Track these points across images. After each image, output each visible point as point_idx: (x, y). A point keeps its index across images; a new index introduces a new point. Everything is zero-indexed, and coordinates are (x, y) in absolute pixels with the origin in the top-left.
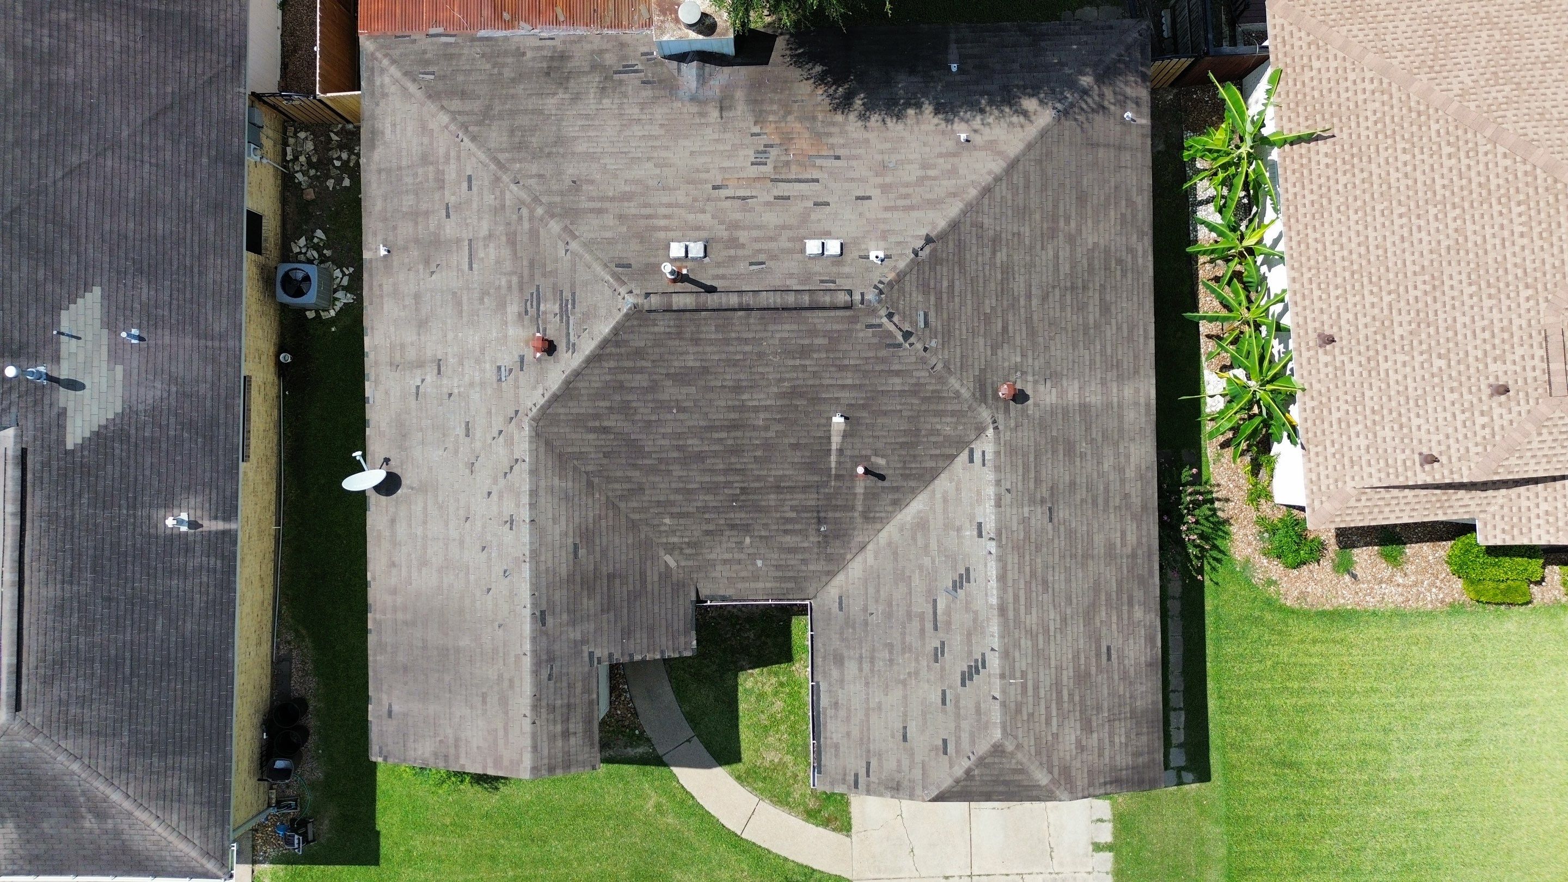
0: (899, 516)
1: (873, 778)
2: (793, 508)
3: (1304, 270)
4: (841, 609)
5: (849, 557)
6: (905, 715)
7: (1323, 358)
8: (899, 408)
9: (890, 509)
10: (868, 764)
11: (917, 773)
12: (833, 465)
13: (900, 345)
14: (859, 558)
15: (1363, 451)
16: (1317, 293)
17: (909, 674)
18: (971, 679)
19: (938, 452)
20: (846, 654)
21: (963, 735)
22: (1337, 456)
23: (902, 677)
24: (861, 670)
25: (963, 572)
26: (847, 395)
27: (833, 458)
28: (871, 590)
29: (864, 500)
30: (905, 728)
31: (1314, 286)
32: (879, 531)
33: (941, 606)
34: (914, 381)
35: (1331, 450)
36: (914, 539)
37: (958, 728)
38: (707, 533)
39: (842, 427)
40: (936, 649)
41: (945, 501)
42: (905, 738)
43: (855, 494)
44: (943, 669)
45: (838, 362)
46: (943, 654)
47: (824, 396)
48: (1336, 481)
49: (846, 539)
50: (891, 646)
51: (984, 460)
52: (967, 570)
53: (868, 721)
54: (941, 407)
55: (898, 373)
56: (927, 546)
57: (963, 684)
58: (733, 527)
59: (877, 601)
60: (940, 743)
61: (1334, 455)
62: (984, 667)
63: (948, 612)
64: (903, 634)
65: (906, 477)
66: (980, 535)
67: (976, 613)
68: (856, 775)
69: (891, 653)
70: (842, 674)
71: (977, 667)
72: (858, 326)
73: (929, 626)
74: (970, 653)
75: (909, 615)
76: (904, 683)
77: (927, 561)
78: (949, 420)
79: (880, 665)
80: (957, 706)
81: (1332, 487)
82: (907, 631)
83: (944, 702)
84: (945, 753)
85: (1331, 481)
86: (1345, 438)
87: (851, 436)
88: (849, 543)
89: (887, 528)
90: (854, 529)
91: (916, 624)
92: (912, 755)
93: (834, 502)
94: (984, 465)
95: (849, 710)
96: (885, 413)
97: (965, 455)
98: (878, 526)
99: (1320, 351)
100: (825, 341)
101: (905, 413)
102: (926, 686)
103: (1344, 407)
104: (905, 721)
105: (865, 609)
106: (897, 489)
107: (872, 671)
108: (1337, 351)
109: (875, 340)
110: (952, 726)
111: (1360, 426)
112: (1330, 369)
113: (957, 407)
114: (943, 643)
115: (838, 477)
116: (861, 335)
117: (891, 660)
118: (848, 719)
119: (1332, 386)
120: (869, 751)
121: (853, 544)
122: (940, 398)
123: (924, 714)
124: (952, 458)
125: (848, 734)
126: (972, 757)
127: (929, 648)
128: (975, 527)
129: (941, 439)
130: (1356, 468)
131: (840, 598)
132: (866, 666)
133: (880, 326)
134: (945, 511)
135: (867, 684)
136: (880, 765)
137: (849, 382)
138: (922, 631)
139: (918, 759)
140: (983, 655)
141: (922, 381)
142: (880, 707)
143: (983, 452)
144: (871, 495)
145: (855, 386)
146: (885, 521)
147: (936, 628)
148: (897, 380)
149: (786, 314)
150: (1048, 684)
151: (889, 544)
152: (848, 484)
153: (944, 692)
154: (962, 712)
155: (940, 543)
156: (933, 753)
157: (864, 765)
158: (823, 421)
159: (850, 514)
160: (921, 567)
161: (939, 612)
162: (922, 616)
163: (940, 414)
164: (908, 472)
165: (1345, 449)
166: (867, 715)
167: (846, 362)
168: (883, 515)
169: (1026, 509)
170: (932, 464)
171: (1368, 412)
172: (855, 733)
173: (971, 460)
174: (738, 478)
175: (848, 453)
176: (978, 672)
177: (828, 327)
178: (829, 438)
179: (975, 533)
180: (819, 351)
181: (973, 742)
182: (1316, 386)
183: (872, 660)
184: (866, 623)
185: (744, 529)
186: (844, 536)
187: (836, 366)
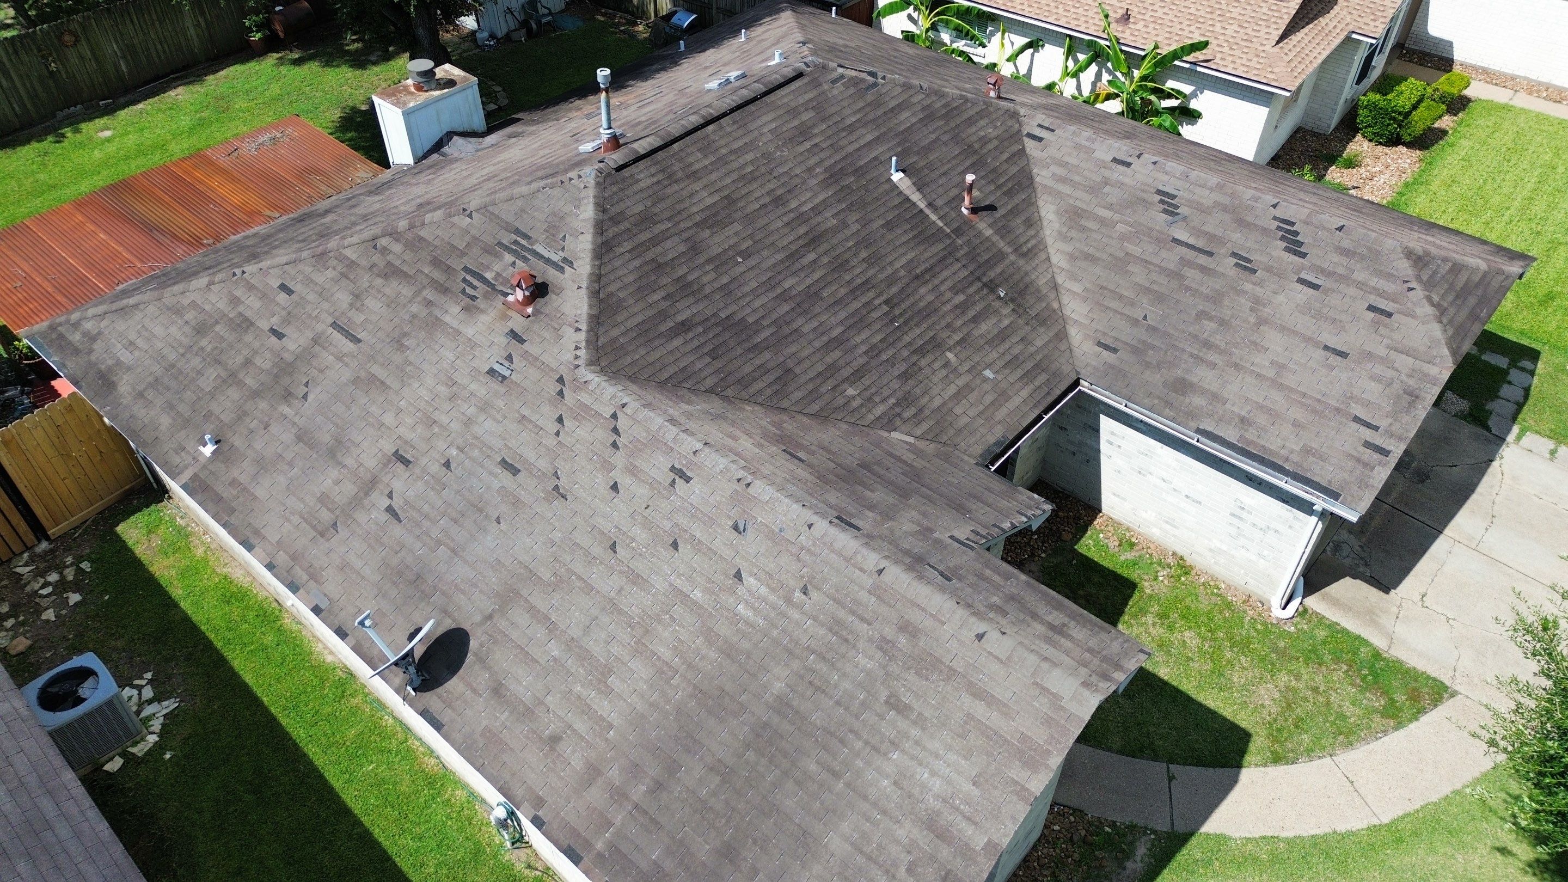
0: (1047, 232)
1: (1383, 423)
2: (955, 290)
3: (1055, 11)
4: (1113, 350)
6: (1307, 339)
7: (1140, 26)
9: (1031, 233)
10: (1357, 419)
11: (1403, 362)
12: (940, 223)
13: (875, 85)
14: (1065, 299)
15: (1242, 31)
16: (1080, 11)
17: (1253, 310)
18: (1300, 244)
19: (1006, 155)
20: (1179, 373)
21: (1373, 284)
22: (1234, 47)
23: (1252, 320)
24: (1213, 366)
25: (1158, 198)
26: (881, 150)
27: (933, 217)
28: (1114, 304)
29: (1002, 238)
30: (1326, 348)
31: (1073, 10)
32: (1048, 259)
33: (1183, 236)
34: (919, 107)
35: (1226, 49)
36: (1084, 229)
37: (1360, 285)
38: (905, 377)
39: (909, 181)
40: (1237, 265)
41: (1063, 180)
42: (1343, 355)
43: (989, 239)
44: (1269, 270)
46: (1248, 261)
48: (1258, 56)
49: (1032, 289)
50: (1202, 315)
51: (1047, 129)
52: (1159, 192)
53: (1291, 390)
55: (900, 107)
56: (1103, 222)
57: (1303, 255)
58: (921, 351)
59: (1132, 304)
60: (1371, 315)
61: (1231, 48)
62: (1293, 224)
63: (1197, 232)
64: (1195, 292)
65: (1010, 194)
66: (1128, 165)
67: (1217, 204)
68: (1367, 444)
69: (1211, 318)
70: (1204, 392)
71: (1287, 231)
72: (826, 87)
73: (1202, 260)
74: (1265, 231)
75: (1174, 275)
76: (1262, 322)
77: (1121, 228)
79: (1218, 340)
80: (1329, 274)
81: (1261, 61)
82: (1194, 286)
83: (1316, 287)
84: (1389, 315)
85: (1255, 59)
86: (1221, 37)
87: (925, 185)
88: (1039, 291)
89: (1051, 251)
90: (1027, 274)
91: (1190, 273)
92: (1370, 355)
93: (981, 260)
94: (1053, 131)
95: (1261, 408)
96: (929, 148)
97: (1029, 144)
98: (1043, 256)
99: (1131, 26)
100: (811, 114)
101: (944, 139)
102: (1281, 298)
103: (1192, 28)
104: (1316, 344)
105: (1135, 322)
106: (1015, 212)
107: (1222, 352)
108: (1138, 16)
109: (852, 90)
110: (1353, 290)
111: (1218, 25)
112: (1152, 25)
113: (977, 109)
114: (1234, 255)
115: (957, 232)
116: (835, 92)
117: (1223, 323)
118: (1273, 414)
119: (1168, 30)
120: (1337, 410)
121: (1044, 290)
122: (955, 108)
123: (1318, 316)
124: (1022, 152)
125: (1296, 424)
126: (1413, 284)
127: (1233, 272)
128: (1114, 165)
129: (996, 143)
130: (1254, 40)
131: (1100, 344)
132: (1212, 357)
133: (842, 77)
134: (1075, 185)
135: (1236, 366)
136: (1368, 404)
137: (869, 137)
138: (1204, 269)
139: (1382, 351)
140: (1275, 218)
141: (925, 103)
142: (1281, 367)
143: (1040, 126)
144: (1004, 230)
145: (877, 138)
146: (1041, 246)
147: (1210, 254)
148: (905, 115)
149: (752, 108)
151: (1072, 257)
152: (973, 233)
153: (1302, 281)
154: (1340, 270)
155: (1110, 207)
156: (1382, 330)
157: (1355, 426)
158: (887, 187)
159: (1007, 262)
160: (1123, 238)
161: (1191, 241)
162: (1184, 262)
163: (969, 123)
164: (1005, 189)
165: (1232, 40)
166: (1281, 387)
167: (848, 122)
168: (1033, 242)
170: (1014, 168)
171: (1209, 16)
172: (1297, 413)
173: (1040, 139)
174: (871, 294)
175: (939, 203)
176: (1296, 233)
179: (1121, 168)
181: (1389, 276)
183: (1208, 345)
184: (1154, 329)
185: (934, 345)
186: (1026, 287)
187: (843, 129)
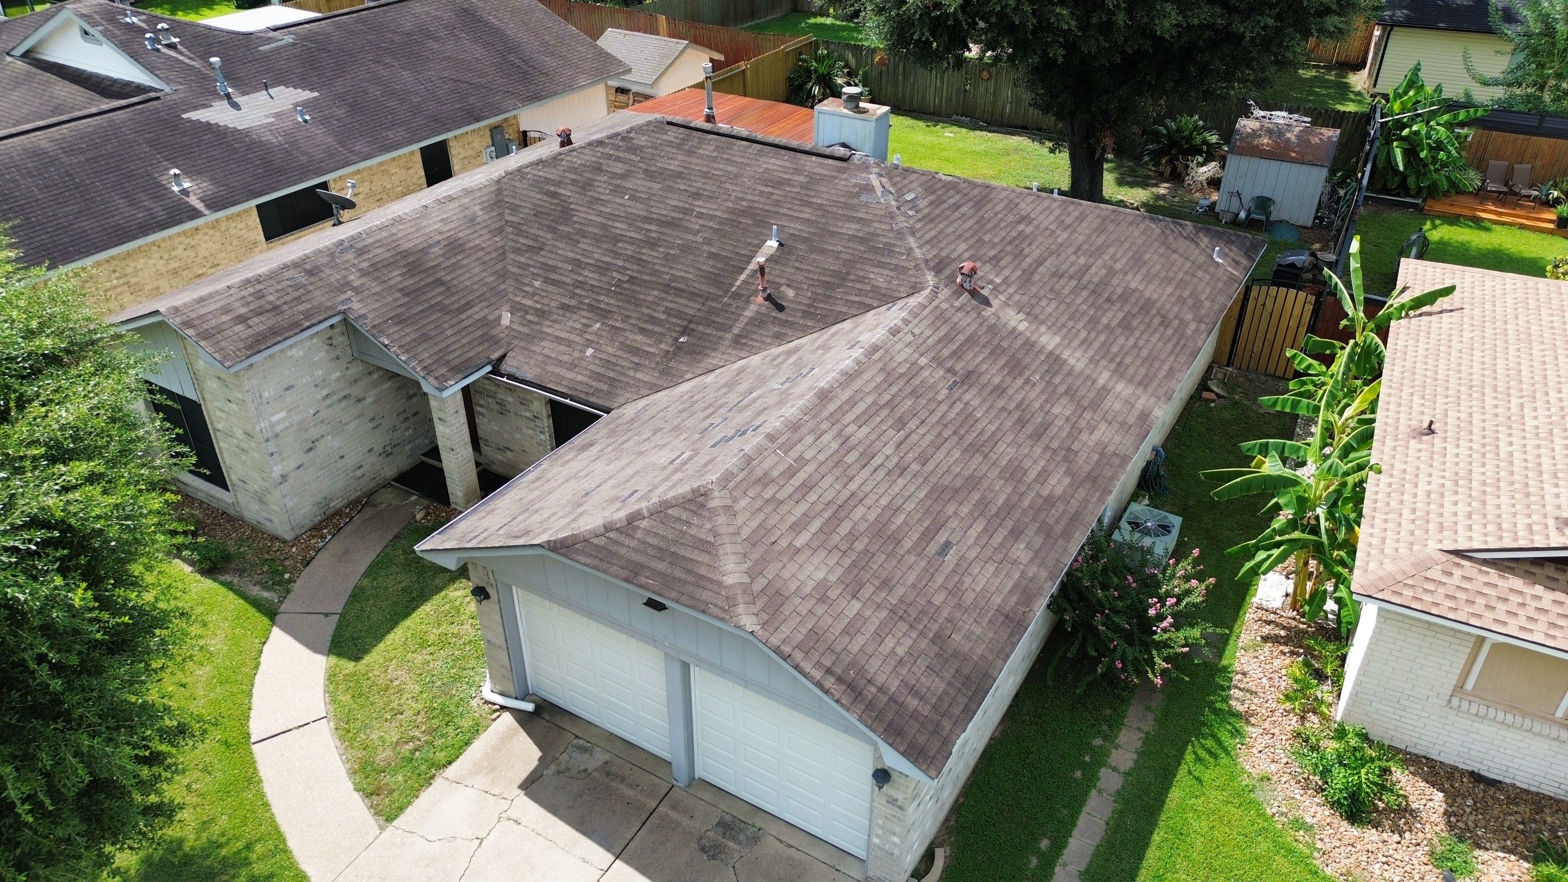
0: (773, 350)
2: (668, 312)
4: (636, 413)
5: (688, 376)
6: (612, 476)
7: (1416, 445)
9: (769, 341)
10: (513, 520)
12: (738, 283)
16: (1418, 402)
18: (728, 441)
19: (857, 299)
21: (665, 484)
22: (1418, 522)
24: (602, 450)
26: (797, 226)
27: (743, 277)
29: (747, 324)
30: (598, 487)
32: (741, 359)
33: (753, 396)
34: (871, 230)
35: (1408, 517)
37: (666, 479)
38: (565, 307)
39: (772, 251)
40: (711, 425)
43: (741, 315)
44: (702, 438)
45: (806, 198)
46: (715, 427)
47: (773, 222)
48: (1411, 544)
49: (699, 357)
54: (885, 259)
55: (859, 219)
57: (714, 445)
58: (592, 308)
61: (1413, 520)
62: (755, 430)
65: (806, 314)
69: (654, 434)
71: (746, 431)
72: (845, 176)
76: (640, 454)
77: (771, 372)
78: (887, 271)
79: (629, 444)
80: (685, 463)
81: (1402, 550)
84: (624, 501)
85: (1403, 544)
86: (1434, 506)
87: (776, 262)
88: (699, 362)
90: (714, 350)
93: (713, 317)
95: (548, 481)
96: (823, 251)
98: (743, 354)
99: (1413, 440)
100: (806, 180)
101: (843, 256)
103: (1438, 481)
104: (605, 481)
106: (785, 323)
107: (615, 449)
108: (1437, 440)
109: (854, 189)
110: (660, 479)
111: (1461, 496)
112: (1425, 454)
113: (903, 263)
114: (724, 420)
115: (736, 296)
116: (843, 182)
117: (647, 439)
118: (539, 487)
119: (1423, 466)
120: (527, 510)
121: (701, 364)
122: (890, 251)
124: (870, 308)
125: (522, 500)
126: (654, 500)
129: (869, 288)
130: (1447, 532)
132: (612, 447)
133: (865, 179)
135: (596, 459)
136: (527, 519)
137: (806, 216)
139: (581, 510)
141: (879, 231)
142: (587, 475)
144: (758, 322)
145: (809, 220)
146: (752, 351)
148: (854, 226)
149: (783, 152)
151: (743, 367)
152: (741, 304)
156: (607, 503)
157: (507, 521)
158: (757, 242)
159: (721, 334)
163: (882, 265)
164: (812, 310)
165: (1433, 515)
166: (565, 482)
167: (814, 200)
168: (757, 344)
169: (923, 361)
170: (844, 310)
172: (532, 497)
174: (635, 267)
176: (743, 435)
177: (816, 170)
180: (794, 186)
181: (671, 489)
182: (1400, 467)
183: (625, 442)
185: (603, 314)
186: (699, 353)
187: (801, 200)
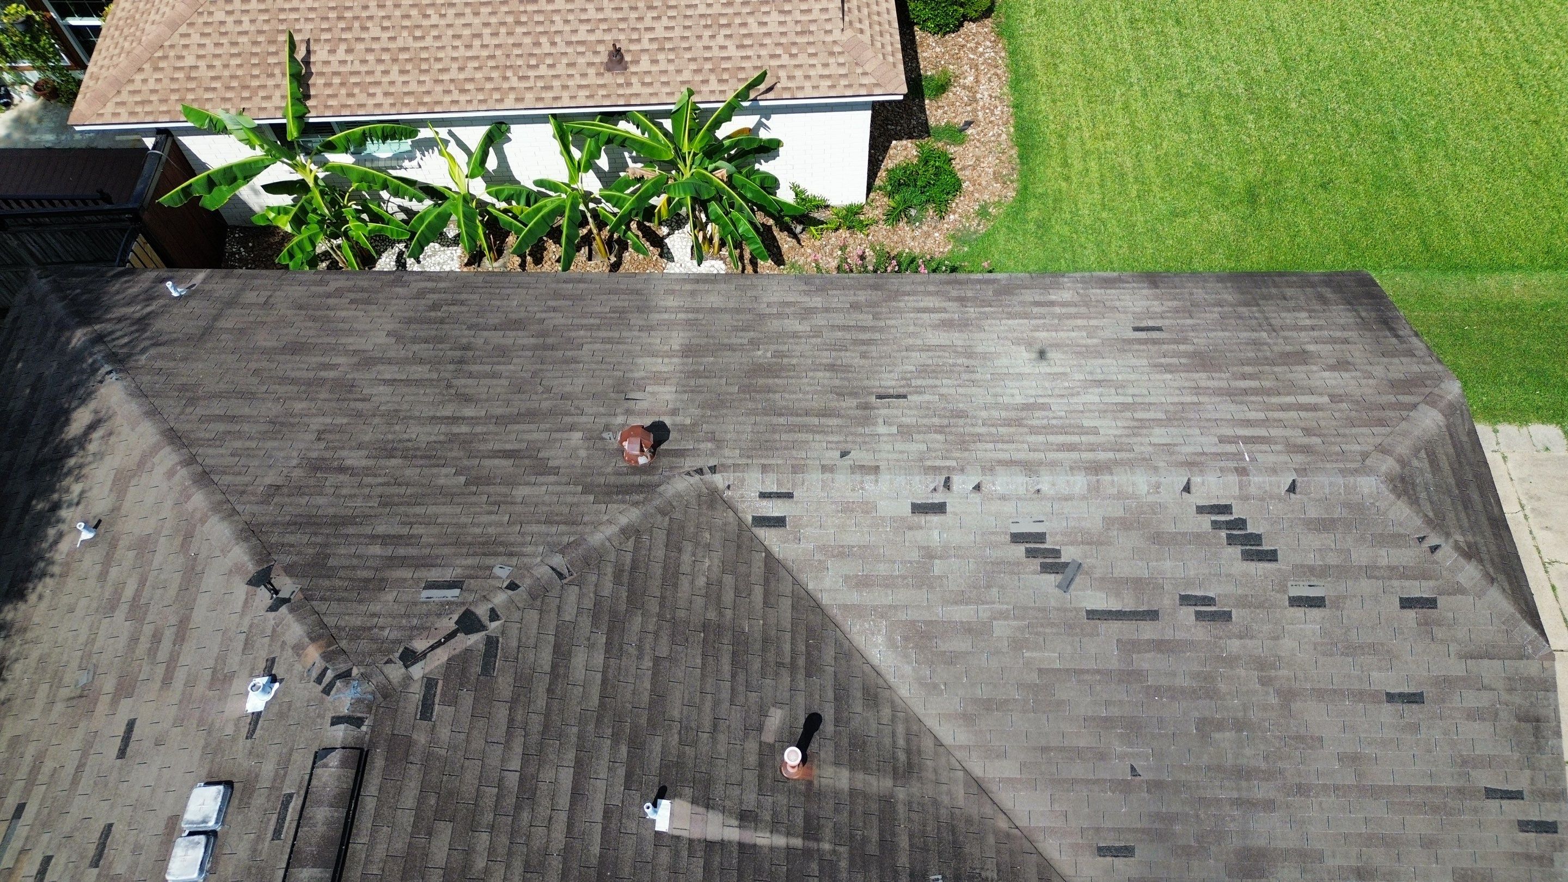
0: (904, 691)
1: (1521, 782)
3: (506, 85)
4: (1126, 851)
5: (1003, 824)
6: (1359, 696)
7: (645, 64)
8: (647, 663)
9: (886, 712)
10: (1491, 793)
11: (1490, 670)
12: (780, 841)
13: (491, 643)
14: (1005, 798)
15: (788, 18)
16: (543, 70)
17: (1265, 682)
18: (1256, 539)
19: (758, 591)
20: (1235, 843)
21: (1384, 562)
22: (794, 51)
23: (1273, 700)
24: (1269, 805)
25: (1021, 549)
27: (763, 839)
28: (1078, 770)
29: (866, 770)
30: (1391, 698)
31: (532, 73)
32: (938, 743)
33: (1099, 601)
34: (585, 622)
35: (785, 60)
36: (952, 659)
37: (1370, 571)
39: (684, 806)
40: (1199, 616)
41: (864, 583)
42: (1415, 698)
43: (853, 792)
44: (1243, 602)
45: (510, 801)
46: (1208, 601)
47: (596, 849)
48: (832, 54)
49: (961, 826)
50: (1206, 726)
51: (779, 496)
52: (1017, 538)
53: (1389, 790)
54: (657, 570)
55: (561, 654)
56: (968, 629)
57: (1271, 556)
59: (1102, 756)
60: (1411, 614)
61: (791, 55)
62: (1226, 509)
63: (1115, 584)
64: (1174, 693)
65: (812, 668)
66: (940, 508)
67: (1109, 522)
68: (1525, 826)
69: (1220, 726)
70: (1286, 854)
71: (1230, 525)
72: (421, 738)
73: (1148, 631)
74: (1198, 538)
75: (1130, 676)
76: (1288, 696)
77: (1001, 629)
78: (686, 558)
79: (1251, 756)
80: (1323, 572)
81: (841, 60)
82: (1164, 681)
83: (1317, 602)
84: (1430, 603)
85: (832, 60)
86: (767, 41)
87: (708, 783)
88: (969, 821)
89: (931, 722)
90: (936, 803)
91: (1146, 661)
92: (1447, 683)
93: (873, 848)
94: (789, 496)
95: (1369, 840)
96: (659, 697)
97: (768, 536)
98: (928, 743)
99: (633, 69)
100: (444, 831)
101: (663, 651)
102: (1287, 644)
103: (720, 40)
104: (1374, 697)
105: (1124, 787)
106: (841, 696)
107: (1269, 775)
108: (633, 47)
109: (467, 699)
110: (1366, 586)
111: (750, 20)
112: (661, 57)
113: (661, 536)
114: (1186, 600)
115: (811, 830)
116: (444, 733)
117: (1239, 725)
118: (1386, 841)
119: (688, 55)
120: (1460, 791)
121: (974, 811)
122: (634, 568)
123: (1351, 650)
124: (772, 563)
125: (1428, 843)
126: (1433, 540)
127: (1200, 632)
128: (922, 519)
129: (729, 580)
130: (813, 28)
131: (1103, 851)
132: (1261, 791)
133: (430, 684)
134: (888, 583)
135: (1302, 790)
136: (1489, 762)
137: (566, 777)
138: (1159, 646)
139: (1457, 668)
140: (1201, 510)
141: (588, 603)
142: (1352, 759)
143: (763, 495)
144: (855, 752)
147: (1152, 615)
148: (579, 659)
150: (1233, 407)
151: (967, 719)
152: (829, 805)
153: (1297, 602)
154: (1333, 559)
155: (961, 599)
156: (1439, 633)
157: (1493, 804)
158: (664, 857)
159: (901, 809)
160: (1017, 645)
161: (1115, 605)
162: (1129, 647)
163: (671, 576)
164: (801, 662)
165: (784, 40)
166: (1375, 792)
167: (512, 780)
168: (900, 729)
169: (882, 429)
170: (786, 604)
171: (730, 11)
172: (1420, 825)
173: (779, 522)
175: (751, 799)
176: (1241, 523)
177: (406, 819)
178: (710, 846)
179: (935, 519)
180: (469, 852)
181: (1396, 539)
182: (686, 76)
183: (1242, 773)
184: (1156, 786)
186: (953, 830)
